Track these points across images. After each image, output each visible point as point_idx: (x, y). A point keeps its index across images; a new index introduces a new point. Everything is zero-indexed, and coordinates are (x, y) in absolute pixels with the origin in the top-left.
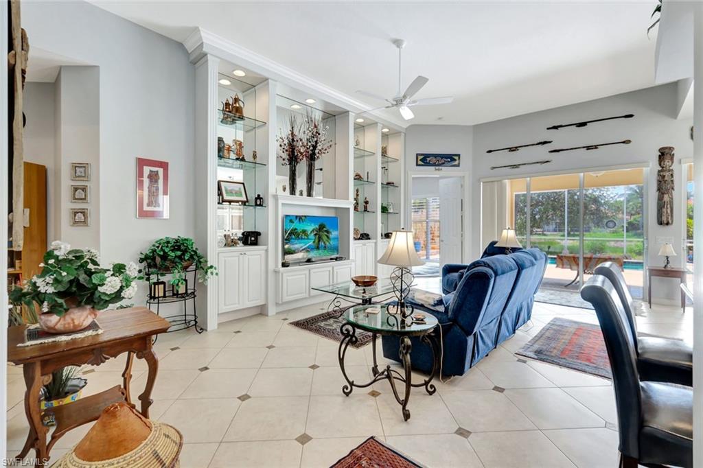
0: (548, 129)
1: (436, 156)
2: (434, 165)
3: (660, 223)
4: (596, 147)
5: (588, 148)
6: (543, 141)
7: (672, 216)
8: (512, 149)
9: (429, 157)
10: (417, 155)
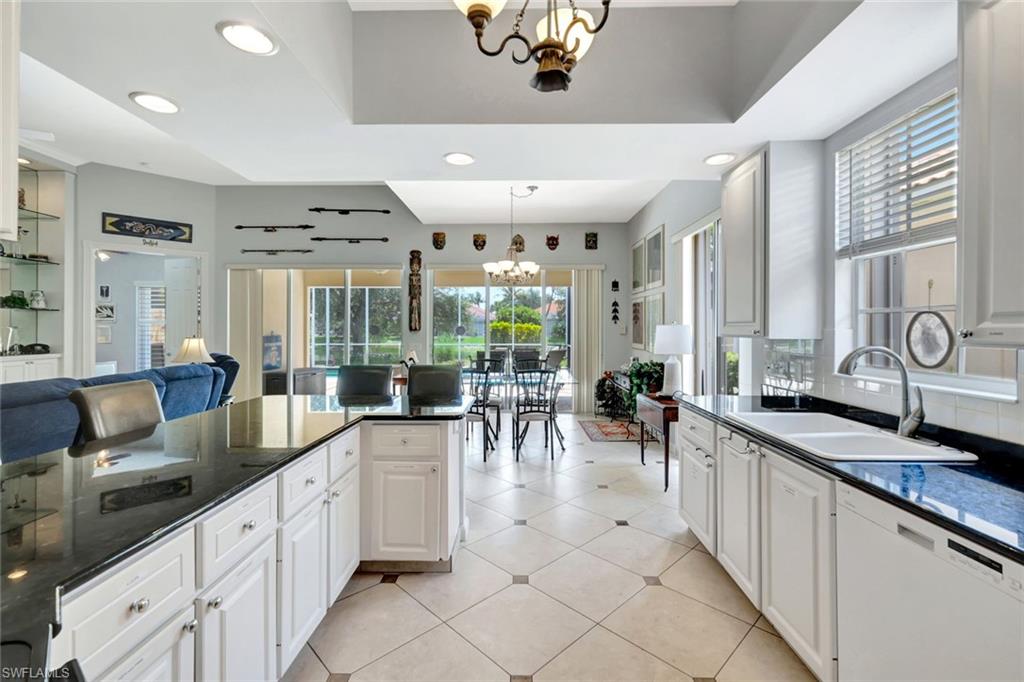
0: (310, 210)
1: (144, 221)
2: (141, 234)
3: (411, 329)
4: (358, 241)
5: (351, 241)
6: (304, 224)
7: (419, 322)
8: (268, 229)
9: (130, 222)
10: (105, 215)
